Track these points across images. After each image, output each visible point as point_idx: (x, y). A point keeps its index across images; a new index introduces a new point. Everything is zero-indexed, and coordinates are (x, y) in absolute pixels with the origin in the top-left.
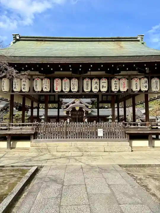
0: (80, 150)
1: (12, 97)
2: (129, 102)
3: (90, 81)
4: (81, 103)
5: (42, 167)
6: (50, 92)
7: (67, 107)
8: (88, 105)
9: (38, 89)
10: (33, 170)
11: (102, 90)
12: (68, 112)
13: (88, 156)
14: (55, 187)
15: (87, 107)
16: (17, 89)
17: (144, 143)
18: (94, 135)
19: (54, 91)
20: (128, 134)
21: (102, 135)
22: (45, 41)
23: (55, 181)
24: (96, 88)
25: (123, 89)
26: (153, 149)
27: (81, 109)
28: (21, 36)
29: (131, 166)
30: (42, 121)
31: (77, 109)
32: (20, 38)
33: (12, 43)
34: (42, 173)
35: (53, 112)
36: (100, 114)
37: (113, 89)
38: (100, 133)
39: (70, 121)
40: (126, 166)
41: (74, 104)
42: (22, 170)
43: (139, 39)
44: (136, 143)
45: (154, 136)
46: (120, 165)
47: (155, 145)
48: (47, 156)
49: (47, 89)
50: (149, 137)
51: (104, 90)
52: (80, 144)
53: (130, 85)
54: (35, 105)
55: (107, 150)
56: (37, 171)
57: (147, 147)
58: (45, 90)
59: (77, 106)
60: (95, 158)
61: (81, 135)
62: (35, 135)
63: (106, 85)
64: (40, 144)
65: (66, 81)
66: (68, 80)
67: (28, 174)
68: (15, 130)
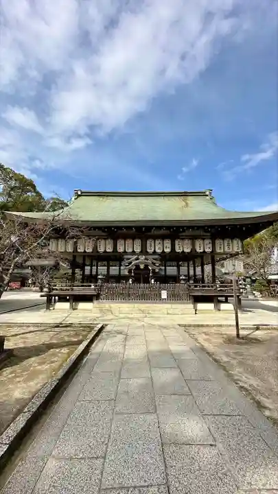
0: (143, 312)
1: (74, 257)
2: (198, 261)
3: (153, 242)
4: (146, 259)
5: (106, 325)
6: (113, 252)
7: (130, 263)
8: (155, 261)
9: (101, 250)
10: (99, 326)
11: (165, 250)
12: (130, 271)
13: (152, 317)
14: (120, 337)
15: (154, 264)
16: (81, 250)
17: (210, 306)
18: (158, 297)
19: (117, 252)
20: (193, 296)
21: (166, 297)
22: (108, 196)
23: (121, 333)
24: (159, 249)
25: (187, 250)
26: (218, 312)
27: (146, 266)
28: (83, 190)
29: (190, 326)
30: (100, 281)
31: (142, 267)
32: (82, 193)
33: (73, 199)
34: (108, 328)
35: (114, 270)
36: (168, 273)
37: (178, 250)
38: (164, 294)
39: (133, 282)
40: (185, 326)
41: (137, 261)
42: (89, 327)
43: (207, 193)
44: (201, 306)
45: (223, 299)
46: (179, 325)
47: (221, 309)
48: (111, 317)
49: (110, 249)
50: (215, 300)
51: (168, 250)
52: (144, 306)
53: (193, 245)
54: (95, 263)
55: (170, 312)
56: (102, 328)
57: (211, 310)
58: (108, 250)
59: (142, 263)
60: (158, 319)
61: (144, 297)
62: (98, 297)
63: (169, 245)
64: (102, 305)
65: (129, 242)
66: (131, 241)
67: (97, 329)
68: (79, 290)
